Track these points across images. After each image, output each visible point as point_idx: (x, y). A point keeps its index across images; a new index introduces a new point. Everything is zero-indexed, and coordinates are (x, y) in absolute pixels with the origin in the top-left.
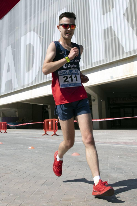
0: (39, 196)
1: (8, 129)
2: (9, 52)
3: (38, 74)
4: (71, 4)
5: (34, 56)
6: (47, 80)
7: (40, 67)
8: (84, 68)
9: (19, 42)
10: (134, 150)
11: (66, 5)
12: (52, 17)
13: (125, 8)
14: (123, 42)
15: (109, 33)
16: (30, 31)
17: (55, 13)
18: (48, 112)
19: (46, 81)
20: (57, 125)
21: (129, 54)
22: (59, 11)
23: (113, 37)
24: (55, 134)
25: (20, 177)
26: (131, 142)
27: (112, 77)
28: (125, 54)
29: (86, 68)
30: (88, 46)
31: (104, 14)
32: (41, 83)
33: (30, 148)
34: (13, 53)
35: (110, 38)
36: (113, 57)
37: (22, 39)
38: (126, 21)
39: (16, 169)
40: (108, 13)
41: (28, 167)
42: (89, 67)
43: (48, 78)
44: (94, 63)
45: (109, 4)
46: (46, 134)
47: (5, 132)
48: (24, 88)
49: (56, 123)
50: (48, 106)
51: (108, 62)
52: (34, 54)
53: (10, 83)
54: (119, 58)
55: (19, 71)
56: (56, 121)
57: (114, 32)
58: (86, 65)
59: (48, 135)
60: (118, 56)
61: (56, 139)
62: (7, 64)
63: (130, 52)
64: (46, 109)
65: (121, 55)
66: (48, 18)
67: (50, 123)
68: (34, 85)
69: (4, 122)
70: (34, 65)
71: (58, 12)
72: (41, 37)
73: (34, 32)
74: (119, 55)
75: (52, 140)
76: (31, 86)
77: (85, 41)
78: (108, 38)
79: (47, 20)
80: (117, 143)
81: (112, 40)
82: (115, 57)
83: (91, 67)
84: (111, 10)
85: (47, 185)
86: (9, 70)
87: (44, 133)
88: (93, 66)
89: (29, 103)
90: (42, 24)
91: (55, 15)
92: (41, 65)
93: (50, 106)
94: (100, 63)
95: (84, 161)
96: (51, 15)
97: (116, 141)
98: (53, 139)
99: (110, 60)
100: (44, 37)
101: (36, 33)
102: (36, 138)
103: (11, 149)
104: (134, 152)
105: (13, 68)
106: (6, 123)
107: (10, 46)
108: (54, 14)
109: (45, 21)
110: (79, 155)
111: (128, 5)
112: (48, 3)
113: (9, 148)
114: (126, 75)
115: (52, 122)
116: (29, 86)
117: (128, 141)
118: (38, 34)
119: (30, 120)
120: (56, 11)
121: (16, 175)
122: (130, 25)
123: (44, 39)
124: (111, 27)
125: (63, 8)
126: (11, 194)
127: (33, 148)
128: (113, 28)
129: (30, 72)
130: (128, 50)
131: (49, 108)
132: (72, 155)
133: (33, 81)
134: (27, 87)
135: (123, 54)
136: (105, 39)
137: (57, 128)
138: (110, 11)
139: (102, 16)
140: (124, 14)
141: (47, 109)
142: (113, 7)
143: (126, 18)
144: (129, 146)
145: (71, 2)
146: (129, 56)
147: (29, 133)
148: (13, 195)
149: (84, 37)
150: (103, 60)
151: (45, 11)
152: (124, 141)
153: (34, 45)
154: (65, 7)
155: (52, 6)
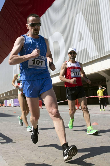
1: (43, 105)
4: (86, 8)
7: (64, 58)
8: (98, 57)
11: (82, 9)
12: (71, 20)
16: (56, 32)
17: (74, 17)
22: (76, 14)
24: (78, 109)
25: (53, 140)
29: (100, 56)
30: (101, 39)
37: (50, 38)
39: (50, 134)
42: (103, 55)
44: (107, 52)
47: (41, 108)
48: (54, 74)
52: (59, 49)
58: (100, 54)
61: (79, 112)
66: (69, 21)
69: (40, 101)
70: (60, 57)
71: (76, 16)
72: (64, 36)
73: (59, 32)
77: (98, 36)
79: (68, 23)
83: (104, 56)
88: (106, 55)
89: (57, 85)
90: (64, 25)
92: (66, 57)
100: (66, 35)
101: (60, 33)
102: (64, 111)
103: (46, 120)
106: (41, 101)
108: (72, 18)
109: (66, 23)
110: (98, 124)
112: (68, 10)
113: (44, 120)
116: (57, 73)
118: (61, 34)
120: (74, 15)
121: (50, 139)
123: (66, 36)
125: (79, 12)
126: (47, 153)
132: (92, 124)
133: (60, 69)
145: (86, 7)
148: (48, 154)
149: (97, 33)
151: (66, 16)
153: (59, 42)
154: (81, 11)
155: (71, 12)
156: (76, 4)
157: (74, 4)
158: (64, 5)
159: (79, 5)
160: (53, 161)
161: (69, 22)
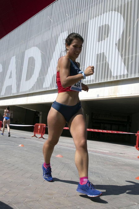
0: (24, 187)
2: (13, 61)
3: (35, 84)
4: (73, 28)
5: (34, 68)
6: (43, 91)
7: (38, 78)
9: (23, 54)
10: (110, 159)
11: (68, 29)
12: (54, 37)
13: (118, 39)
14: (112, 67)
15: (101, 57)
16: (34, 46)
18: (39, 118)
19: (41, 91)
20: (44, 129)
21: (115, 78)
22: (61, 33)
23: (104, 62)
24: (42, 137)
26: (108, 153)
27: (98, 96)
28: (112, 78)
31: (99, 41)
32: (37, 92)
33: (20, 145)
34: (17, 62)
35: (101, 62)
36: (101, 78)
37: (26, 52)
38: (117, 50)
40: (103, 41)
41: (17, 161)
43: (44, 88)
45: (105, 34)
46: (35, 136)
47: (0, 130)
48: (22, 94)
49: (44, 127)
50: (40, 113)
53: (9, 88)
54: (107, 80)
55: (19, 79)
56: (44, 126)
57: (106, 58)
59: (37, 137)
60: (106, 79)
62: (10, 72)
63: (117, 76)
64: (37, 115)
65: (109, 78)
67: (39, 127)
68: (30, 93)
70: (33, 76)
71: (61, 34)
72: (42, 53)
73: (37, 48)
74: (107, 77)
75: (39, 142)
76: (28, 93)
78: (100, 62)
80: (96, 152)
81: (103, 64)
82: (103, 79)
84: (106, 39)
85: (32, 178)
86: (10, 77)
87: (34, 135)
89: (24, 108)
90: (45, 41)
91: (58, 35)
93: (41, 112)
94: (90, 82)
95: (67, 162)
96: (54, 35)
97: (95, 150)
98: (41, 141)
99: (99, 81)
100: (45, 53)
101: (39, 48)
103: (4, 145)
104: (110, 161)
105: (14, 76)
106: (1, 122)
107: (15, 57)
108: (56, 35)
109: (48, 40)
110: (63, 157)
111: (121, 37)
112: (53, 25)
114: (110, 96)
115: (41, 126)
116: (26, 93)
117: (105, 151)
118: (40, 50)
119: (23, 123)
120: (59, 33)
121: (6, 166)
122: (120, 53)
123: (45, 55)
124: (103, 53)
125: (65, 31)
127: (23, 146)
128: (105, 54)
129: (28, 81)
130: (115, 75)
131: (41, 115)
132: (56, 156)
133: (30, 90)
134: (24, 94)
135: (111, 77)
136: (97, 62)
137: (44, 132)
138: (104, 39)
139: (98, 43)
140: (116, 44)
141: (39, 115)
142: (108, 36)
143: (117, 47)
144: (106, 156)
145: (73, 27)
146: (115, 80)
147: (20, 133)
150: (93, 80)
152: (102, 151)
153: (35, 58)
154: (67, 30)
155: (55, 28)
156: (63, 21)
157: (61, 20)
158: (50, 19)
159: (66, 23)
160: (6, 193)
161: (51, 38)
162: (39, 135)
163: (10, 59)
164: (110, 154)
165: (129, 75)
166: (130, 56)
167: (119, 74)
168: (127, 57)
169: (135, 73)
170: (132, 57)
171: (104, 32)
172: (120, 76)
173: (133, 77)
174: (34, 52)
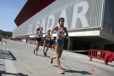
2: (44, 20)
3: (52, 29)
4: (68, 8)
7: (53, 27)
9: (48, 17)
12: (60, 11)
14: (83, 24)
15: (78, 20)
16: (52, 14)
22: (63, 9)
23: (80, 22)
27: (77, 35)
29: (69, 30)
31: (78, 13)
34: (45, 20)
35: (78, 22)
36: (78, 28)
40: (80, 13)
46: (51, 49)
51: (76, 29)
54: (80, 29)
55: (46, 27)
57: (80, 20)
63: (85, 28)
67: (53, 46)
75: (53, 52)
77: (70, 21)
80: (74, 57)
86: (43, 26)
88: (71, 30)
91: (62, 11)
107: (45, 18)
109: (58, 12)
111: (87, 12)
114: (81, 35)
118: (54, 16)
122: (86, 18)
128: (80, 18)
129: (49, 28)
130: (84, 27)
135: (82, 28)
142: (82, 11)
143: (85, 16)
153: (53, 19)
154: (65, 8)
157: (63, 5)
159: (65, 6)
162: (53, 49)
163: (43, 19)
164: (80, 58)
165: (90, 27)
166: (91, 19)
167: (85, 27)
168: (89, 20)
169: (92, 26)
170: (91, 20)
171: (80, 9)
172: (86, 27)
173: (91, 28)
174: (52, 17)
